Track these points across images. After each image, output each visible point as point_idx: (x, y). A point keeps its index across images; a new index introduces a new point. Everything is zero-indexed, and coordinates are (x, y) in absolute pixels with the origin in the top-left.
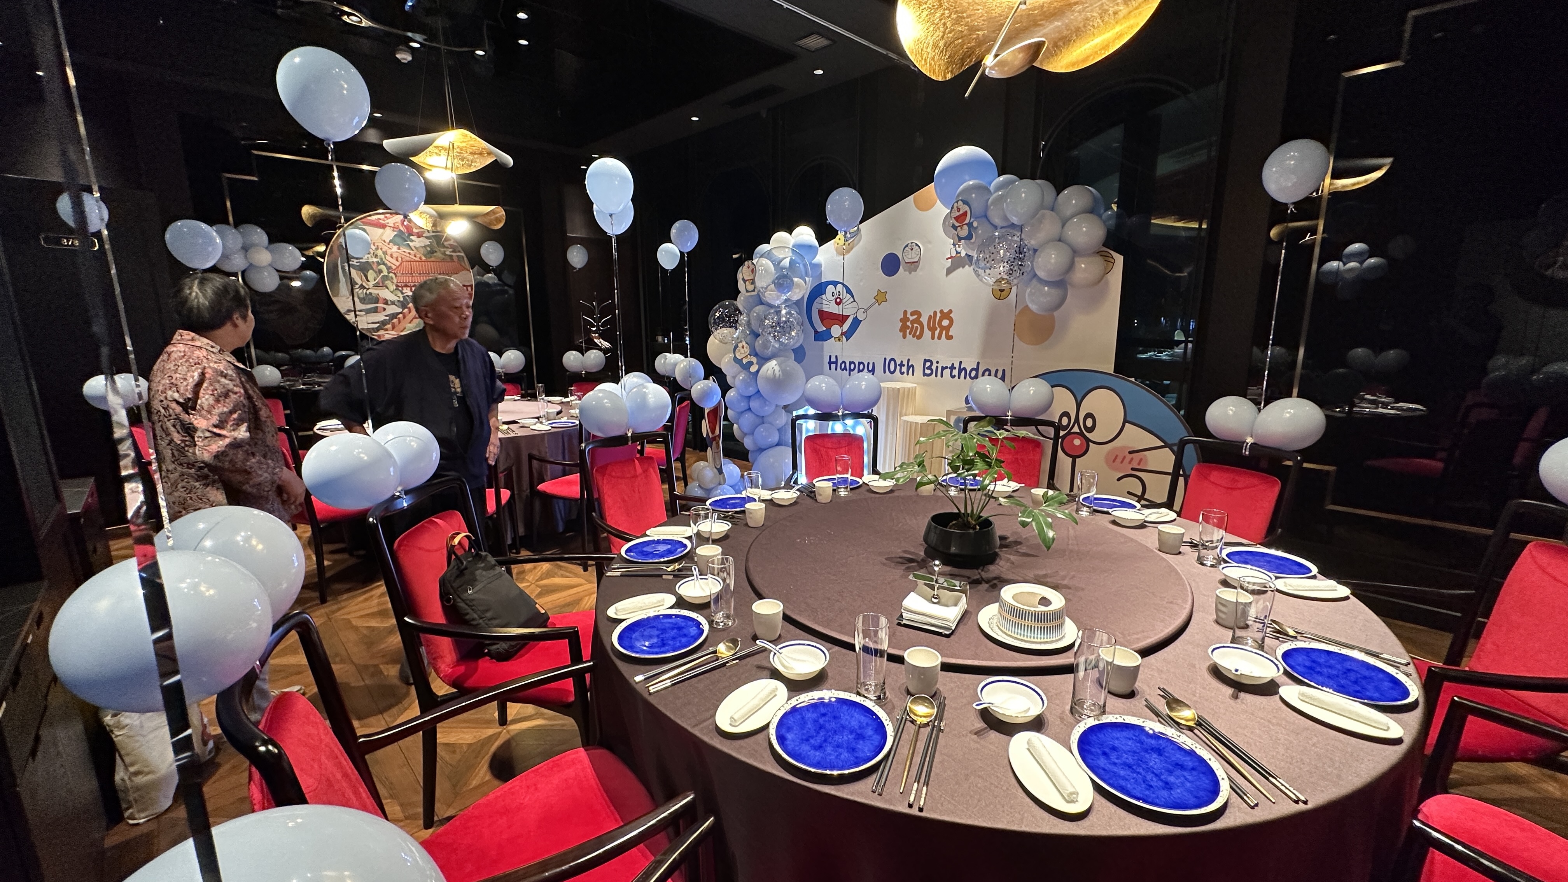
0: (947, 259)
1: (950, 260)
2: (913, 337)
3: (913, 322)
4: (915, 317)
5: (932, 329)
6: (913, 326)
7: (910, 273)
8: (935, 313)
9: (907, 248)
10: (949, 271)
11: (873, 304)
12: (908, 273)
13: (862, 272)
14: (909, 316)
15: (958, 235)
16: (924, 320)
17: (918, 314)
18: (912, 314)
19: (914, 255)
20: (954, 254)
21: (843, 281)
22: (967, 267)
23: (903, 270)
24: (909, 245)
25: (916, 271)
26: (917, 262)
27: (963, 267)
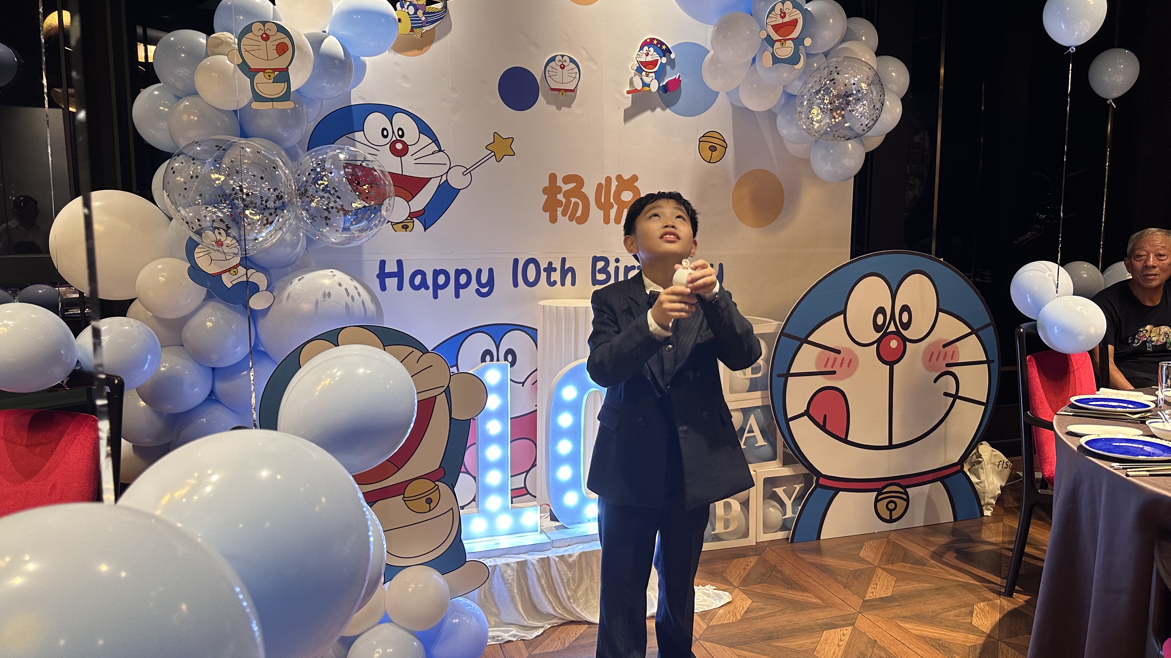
0: (628, 92)
1: (630, 95)
2: (571, 219)
3: (568, 194)
4: (574, 185)
5: (605, 207)
6: (568, 202)
7: (559, 108)
8: (608, 180)
9: (552, 64)
10: (629, 115)
11: (484, 159)
12: (555, 107)
13: (455, 96)
14: (560, 183)
15: (773, 54)
16: (589, 190)
17: (578, 180)
18: (567, 179)
19: (567, 79)
20: (639, 86)
21: (411, 107)
22: (659, 110)
23: (545, 102)
24: (557, 59)
25: (569, 106)
26: (573, 91)
27: (653, 110)
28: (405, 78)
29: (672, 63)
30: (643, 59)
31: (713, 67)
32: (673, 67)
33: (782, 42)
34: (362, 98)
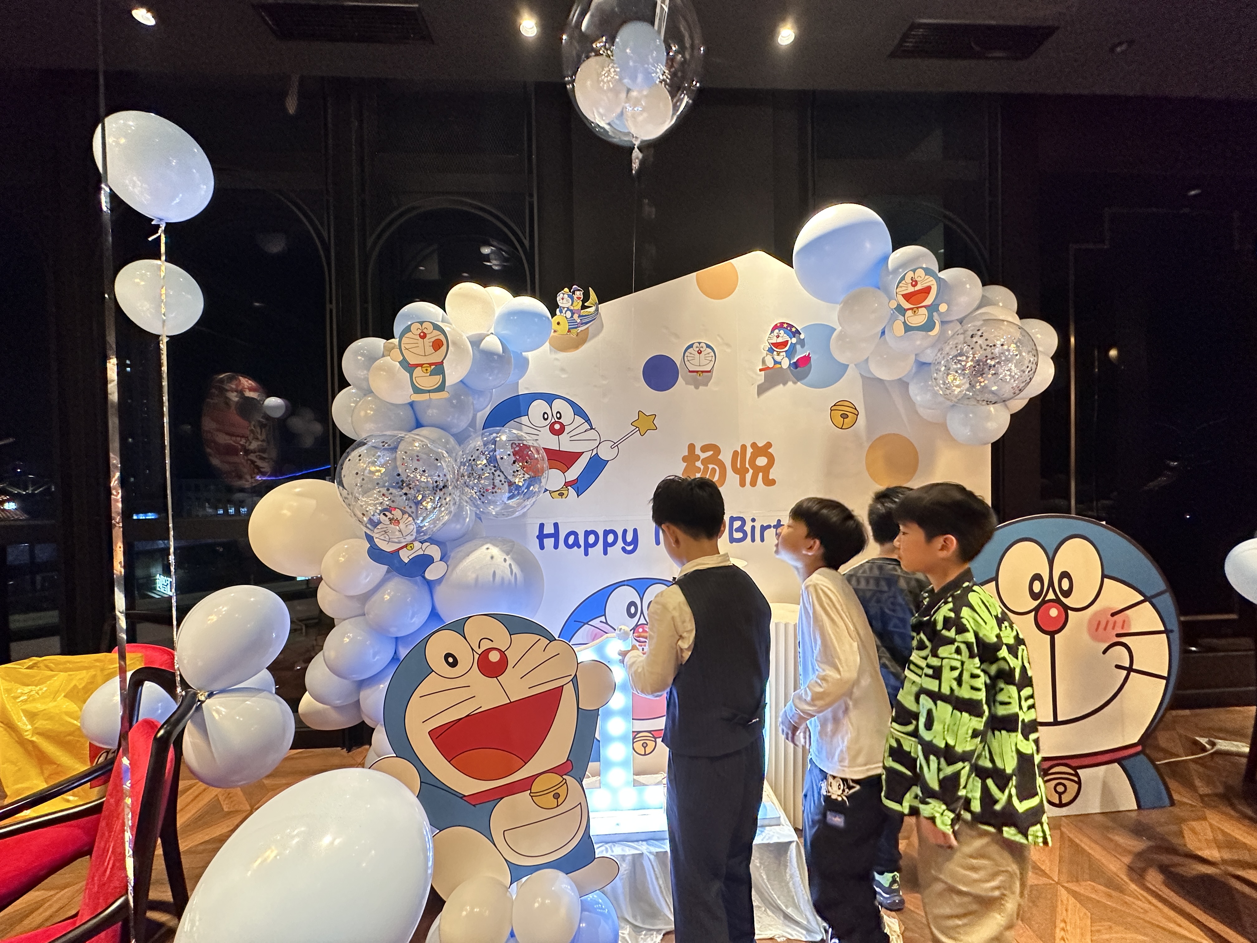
0: (761, 370)
1: (763, 372)
3: (705, 462)
4: (711, 453)
5: (741, 472)
6: (706, 468)
7: (697, 387)
8: (744, 447)
9: (690, 350)
10: (761, 390)
11: (632, 433)
12: (693, 387)
13: (605, 382)
14: (698, 451)
15: (904, 323)
16: (726, 457)
17: (716, 449)
18: (704, 449)
19: (704, 362)
20: (770, 363)
21: (567, 394)
22: (790, 383)
23: (684, 382)
24: (694, 346)
25: (706, 385)
26: (709, 372)
27: (785, 384)
28: (563, 370)
29: (802, 343)
30: (774, 340)
31: (840, 342)
32: (803, 346)
33: (914, 310)
34: (527, 388)
